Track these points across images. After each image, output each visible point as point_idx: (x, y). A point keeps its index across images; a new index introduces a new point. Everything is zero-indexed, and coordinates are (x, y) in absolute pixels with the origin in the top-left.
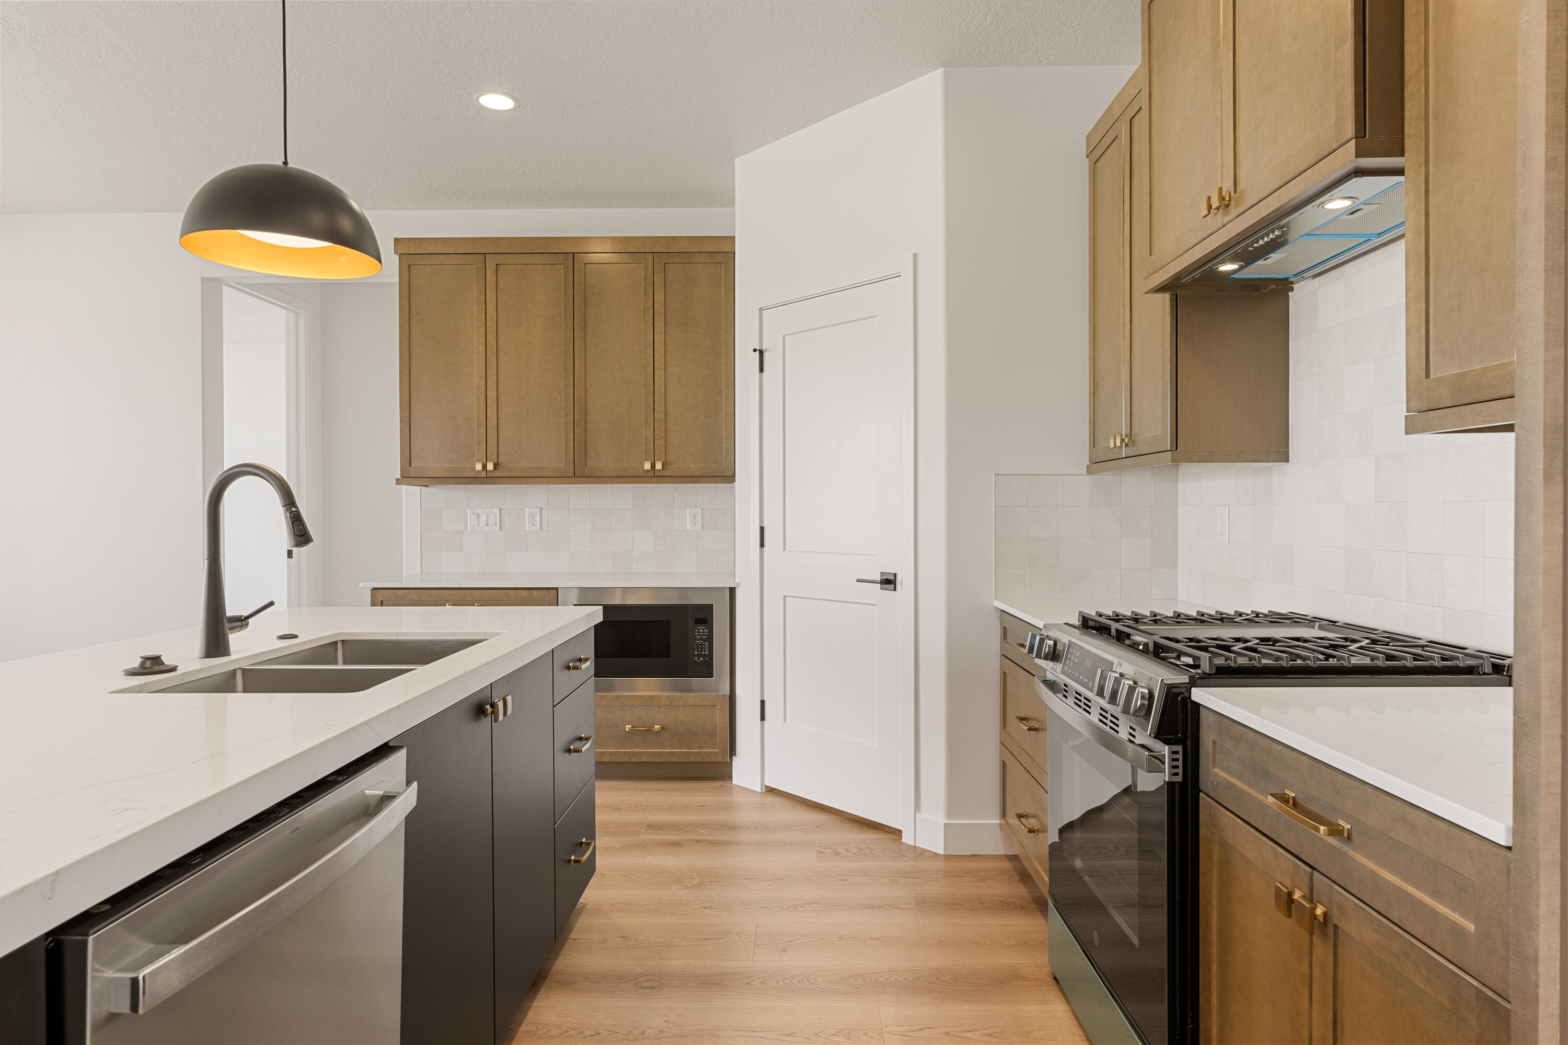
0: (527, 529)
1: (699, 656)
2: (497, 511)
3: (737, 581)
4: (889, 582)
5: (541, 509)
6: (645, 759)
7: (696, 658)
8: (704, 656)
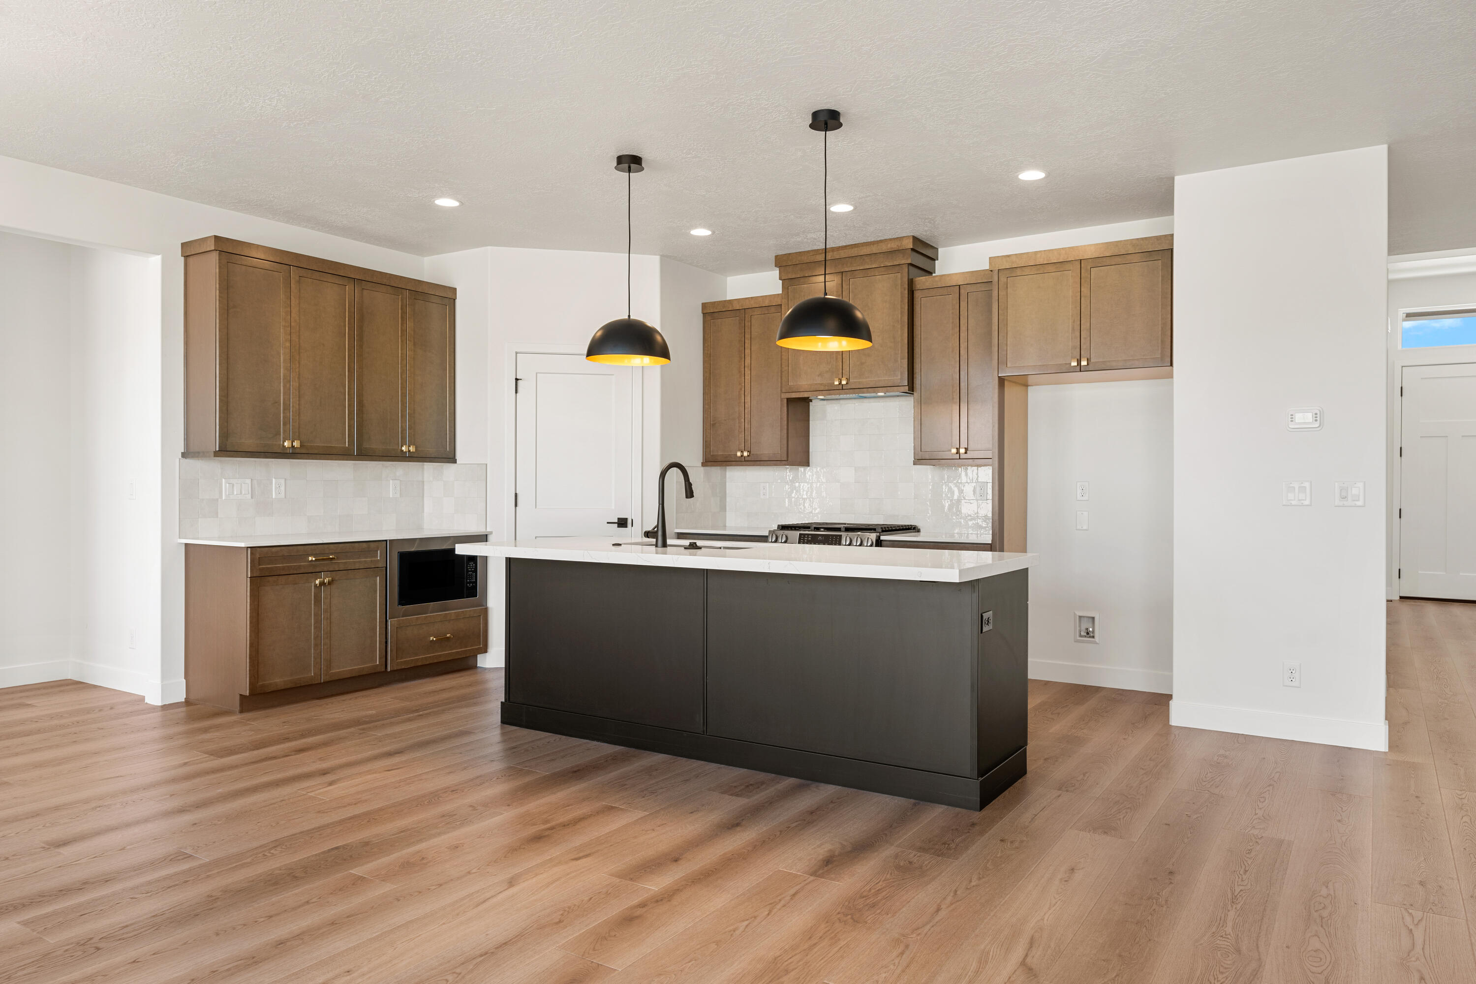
0: (274, 497)
1: (470, 583)
2: (248, 481)
3: (488, 530)
4: (622, 523)
5: (285, 480)
6: (442, 659)
7: (468, 585)
8: (473, 583)
